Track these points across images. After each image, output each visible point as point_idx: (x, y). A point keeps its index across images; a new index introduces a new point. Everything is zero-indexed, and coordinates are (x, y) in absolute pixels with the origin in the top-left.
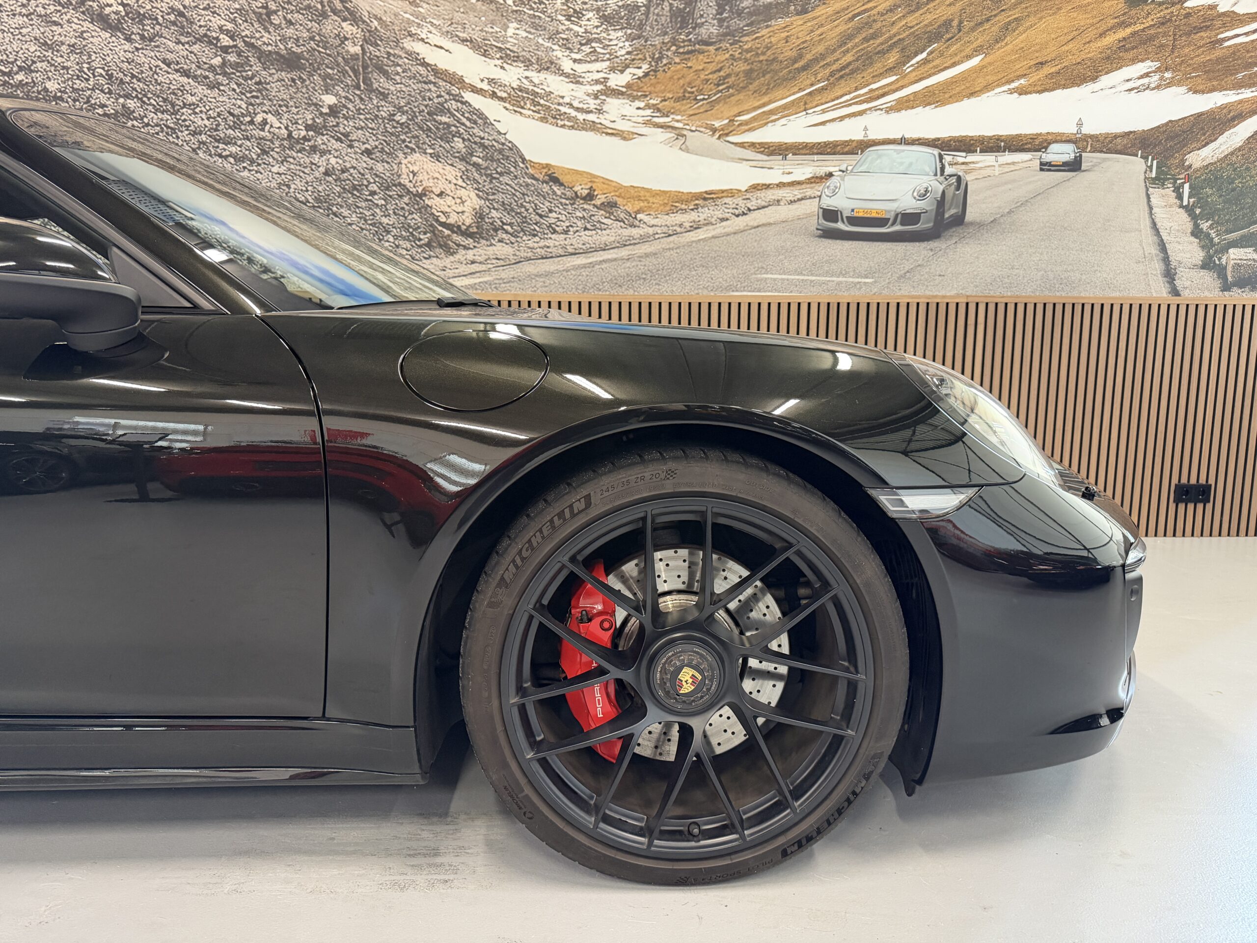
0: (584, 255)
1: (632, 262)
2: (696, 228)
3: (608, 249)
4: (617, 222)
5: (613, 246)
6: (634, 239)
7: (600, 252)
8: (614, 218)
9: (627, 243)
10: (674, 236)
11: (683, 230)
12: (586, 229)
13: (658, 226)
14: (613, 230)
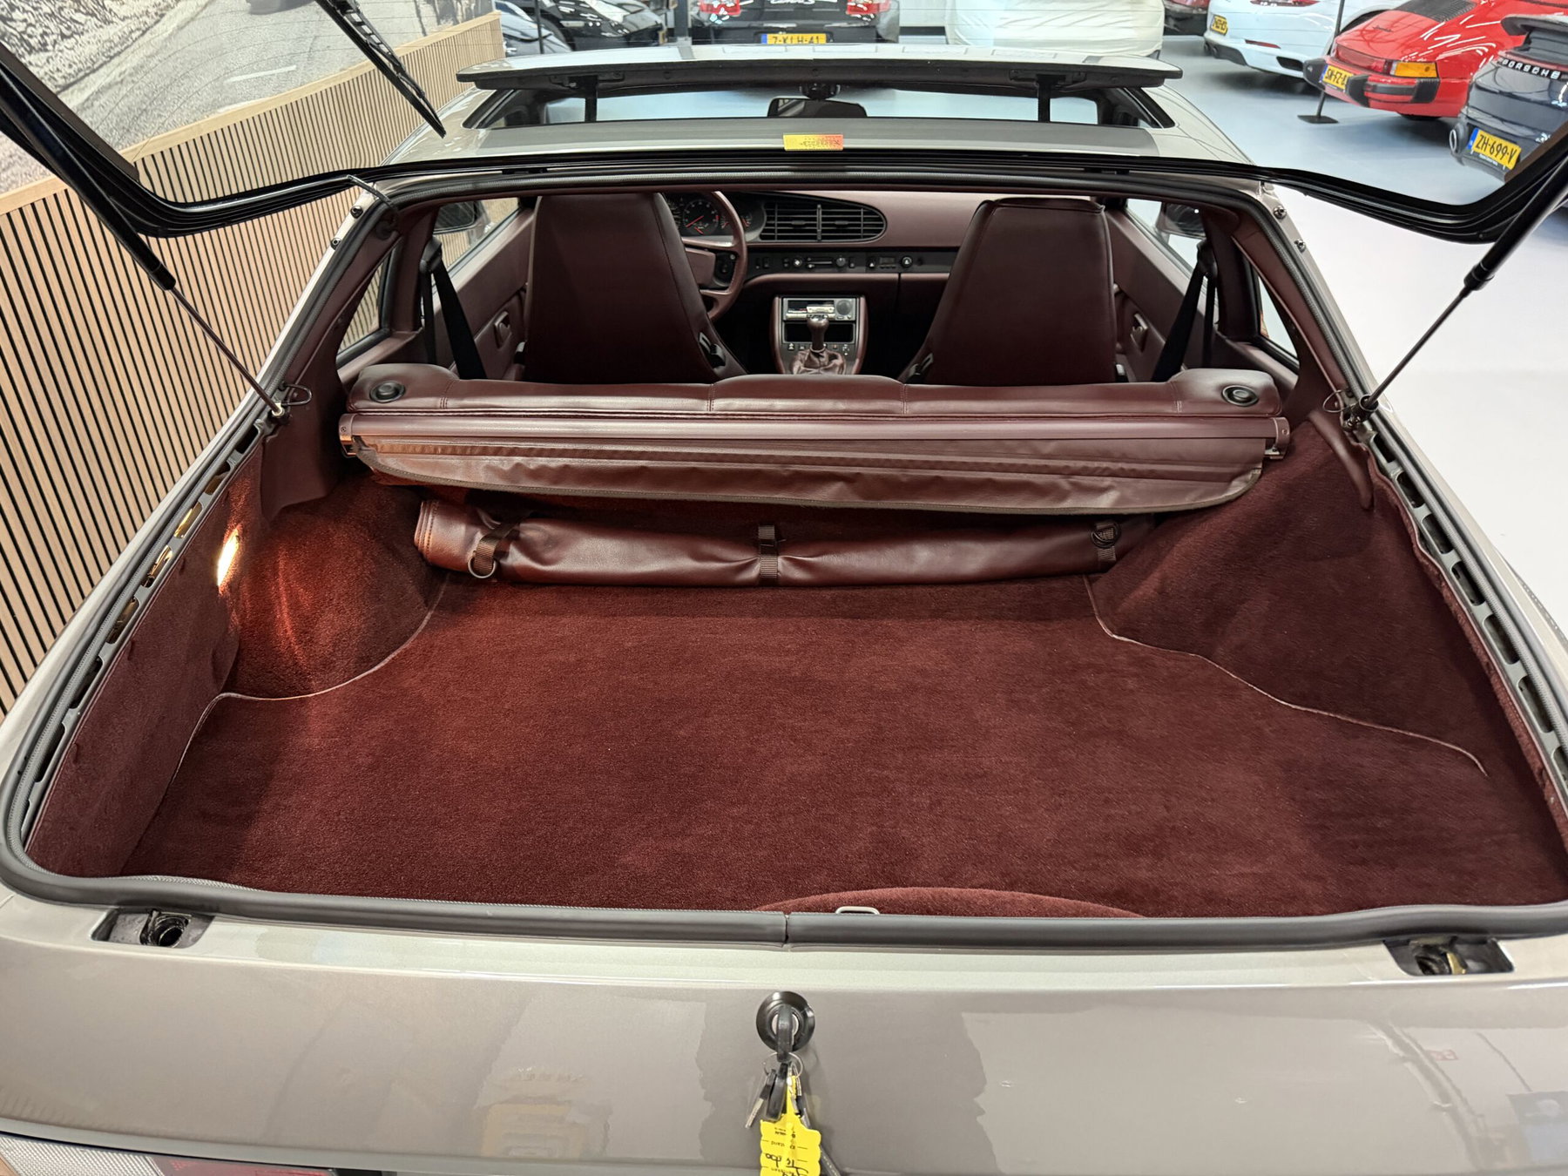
0: (76, 86)
1: (126, 86)
2: (162, 16)
3: (98, 69)
4: (89, 17)
5: (100, 62)
6: (116, 46)
7: (91, 76)
8: (84, 11)
9: (112, 54)
10: (148, 32)
11: (153, 21)
12: (63, 36)
13: (127, 18)
14: (91, 34)
